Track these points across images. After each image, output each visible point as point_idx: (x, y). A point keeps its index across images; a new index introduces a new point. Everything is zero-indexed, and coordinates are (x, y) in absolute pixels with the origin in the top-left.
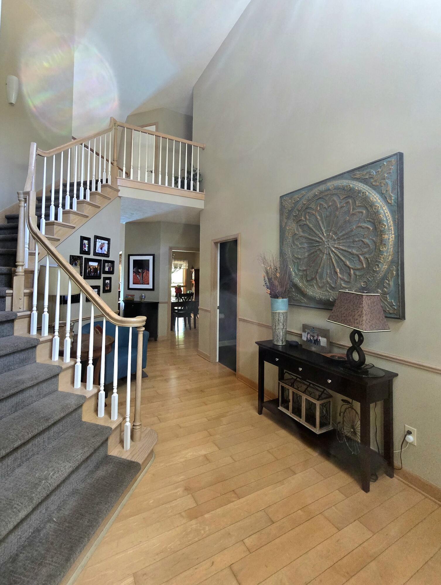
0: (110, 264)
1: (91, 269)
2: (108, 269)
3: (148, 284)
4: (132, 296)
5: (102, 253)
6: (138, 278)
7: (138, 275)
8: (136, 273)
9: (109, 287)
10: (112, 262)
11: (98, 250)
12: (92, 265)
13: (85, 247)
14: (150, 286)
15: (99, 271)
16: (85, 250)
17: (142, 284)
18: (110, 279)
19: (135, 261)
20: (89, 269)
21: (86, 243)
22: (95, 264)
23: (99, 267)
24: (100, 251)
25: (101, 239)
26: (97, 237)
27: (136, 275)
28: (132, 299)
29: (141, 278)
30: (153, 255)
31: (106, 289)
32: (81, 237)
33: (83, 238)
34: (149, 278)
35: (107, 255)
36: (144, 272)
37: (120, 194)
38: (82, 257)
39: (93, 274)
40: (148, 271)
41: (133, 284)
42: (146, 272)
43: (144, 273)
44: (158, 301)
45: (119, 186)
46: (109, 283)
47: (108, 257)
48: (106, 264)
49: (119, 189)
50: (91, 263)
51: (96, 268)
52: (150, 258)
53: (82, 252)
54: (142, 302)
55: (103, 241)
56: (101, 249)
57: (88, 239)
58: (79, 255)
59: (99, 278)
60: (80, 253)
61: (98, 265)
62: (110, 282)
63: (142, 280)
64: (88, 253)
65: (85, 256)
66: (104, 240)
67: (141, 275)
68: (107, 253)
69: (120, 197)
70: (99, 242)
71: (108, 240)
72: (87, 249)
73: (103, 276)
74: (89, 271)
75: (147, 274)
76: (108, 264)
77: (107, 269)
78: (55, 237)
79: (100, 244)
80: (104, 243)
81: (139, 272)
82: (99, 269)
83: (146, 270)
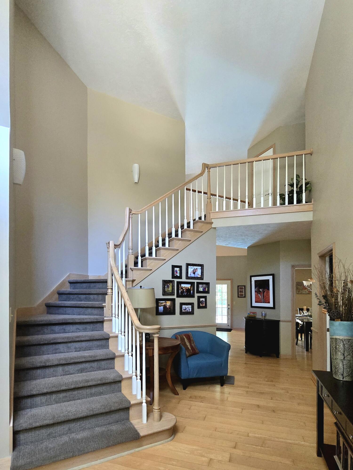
0: (204, 285)
1: (183, 290)
2: (203, 289)
3: (269, 302)
4: (253, 313)
5: (196, 276)
6: (259, 296)
7: (260, 294)
8: (257, 292)
9: (204, 304)
10: (208, 284)
11: (190, 275)
12: (185, 287)
13: (177, 273)
14: (271, 305)
15: (192, 292)
16: (177, 275)
17: (264, 303)
18: (205, 297)
19: (256, 281)
20: (182, 289)
21: (177, 270)
22: (189, 286)
23: (192, 288)
24: (193, 275)
25: (193, 266)
26: (188, 265)
27: (258, 295)
28: (253, 316)
29: (262, 297)
30: (273, 275)
31: (201, 305)
32: (172, 265)
33: (174, 267)
34: (269, 297)
35: (202, 278)
36: (265, 291)
37: (213, 226)
38: (174, 281)
39: (185, 294)
40: (268, 291)
41: (256, 302)
42: (267, 291)
43: (265, 293)
44: (279, 320)
45: (212, 219)
46: (204, 300)
47: (203, 279)
48: (200, 286)
49: (212, 221)
50: (183, 285)
51: (188, 288)
52: (270, 278)
53: (174, 276)
54: (263, 319)
55: (195, 267)
56: (194, 273)
57: (180, 267)
58: (171, 279)
59: (193, 296)
60: (172, 278)
61: (191, 287)
62: (206, 300)
63: (263, 298)
64: (180, 277)
65: (176, 280)
66: (197, 266)
67: (262, 294)
68: (200, 277)
69: (215, 228)
70: (191, 269)
71: (202, 266)
72: (178, 275)
73: (196, 295)
74: (181, 291)
75: (268, 293)
76: (202, 285)
77: (201, 289)
78: (148, 268)
79: (193, 269)
80: (197, 269)
81: (261, 292)
82: (192, 289)
83: (266, 289)
